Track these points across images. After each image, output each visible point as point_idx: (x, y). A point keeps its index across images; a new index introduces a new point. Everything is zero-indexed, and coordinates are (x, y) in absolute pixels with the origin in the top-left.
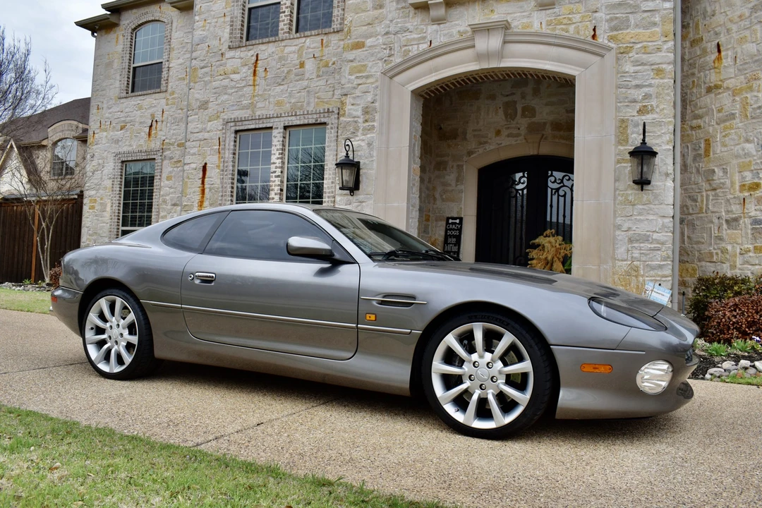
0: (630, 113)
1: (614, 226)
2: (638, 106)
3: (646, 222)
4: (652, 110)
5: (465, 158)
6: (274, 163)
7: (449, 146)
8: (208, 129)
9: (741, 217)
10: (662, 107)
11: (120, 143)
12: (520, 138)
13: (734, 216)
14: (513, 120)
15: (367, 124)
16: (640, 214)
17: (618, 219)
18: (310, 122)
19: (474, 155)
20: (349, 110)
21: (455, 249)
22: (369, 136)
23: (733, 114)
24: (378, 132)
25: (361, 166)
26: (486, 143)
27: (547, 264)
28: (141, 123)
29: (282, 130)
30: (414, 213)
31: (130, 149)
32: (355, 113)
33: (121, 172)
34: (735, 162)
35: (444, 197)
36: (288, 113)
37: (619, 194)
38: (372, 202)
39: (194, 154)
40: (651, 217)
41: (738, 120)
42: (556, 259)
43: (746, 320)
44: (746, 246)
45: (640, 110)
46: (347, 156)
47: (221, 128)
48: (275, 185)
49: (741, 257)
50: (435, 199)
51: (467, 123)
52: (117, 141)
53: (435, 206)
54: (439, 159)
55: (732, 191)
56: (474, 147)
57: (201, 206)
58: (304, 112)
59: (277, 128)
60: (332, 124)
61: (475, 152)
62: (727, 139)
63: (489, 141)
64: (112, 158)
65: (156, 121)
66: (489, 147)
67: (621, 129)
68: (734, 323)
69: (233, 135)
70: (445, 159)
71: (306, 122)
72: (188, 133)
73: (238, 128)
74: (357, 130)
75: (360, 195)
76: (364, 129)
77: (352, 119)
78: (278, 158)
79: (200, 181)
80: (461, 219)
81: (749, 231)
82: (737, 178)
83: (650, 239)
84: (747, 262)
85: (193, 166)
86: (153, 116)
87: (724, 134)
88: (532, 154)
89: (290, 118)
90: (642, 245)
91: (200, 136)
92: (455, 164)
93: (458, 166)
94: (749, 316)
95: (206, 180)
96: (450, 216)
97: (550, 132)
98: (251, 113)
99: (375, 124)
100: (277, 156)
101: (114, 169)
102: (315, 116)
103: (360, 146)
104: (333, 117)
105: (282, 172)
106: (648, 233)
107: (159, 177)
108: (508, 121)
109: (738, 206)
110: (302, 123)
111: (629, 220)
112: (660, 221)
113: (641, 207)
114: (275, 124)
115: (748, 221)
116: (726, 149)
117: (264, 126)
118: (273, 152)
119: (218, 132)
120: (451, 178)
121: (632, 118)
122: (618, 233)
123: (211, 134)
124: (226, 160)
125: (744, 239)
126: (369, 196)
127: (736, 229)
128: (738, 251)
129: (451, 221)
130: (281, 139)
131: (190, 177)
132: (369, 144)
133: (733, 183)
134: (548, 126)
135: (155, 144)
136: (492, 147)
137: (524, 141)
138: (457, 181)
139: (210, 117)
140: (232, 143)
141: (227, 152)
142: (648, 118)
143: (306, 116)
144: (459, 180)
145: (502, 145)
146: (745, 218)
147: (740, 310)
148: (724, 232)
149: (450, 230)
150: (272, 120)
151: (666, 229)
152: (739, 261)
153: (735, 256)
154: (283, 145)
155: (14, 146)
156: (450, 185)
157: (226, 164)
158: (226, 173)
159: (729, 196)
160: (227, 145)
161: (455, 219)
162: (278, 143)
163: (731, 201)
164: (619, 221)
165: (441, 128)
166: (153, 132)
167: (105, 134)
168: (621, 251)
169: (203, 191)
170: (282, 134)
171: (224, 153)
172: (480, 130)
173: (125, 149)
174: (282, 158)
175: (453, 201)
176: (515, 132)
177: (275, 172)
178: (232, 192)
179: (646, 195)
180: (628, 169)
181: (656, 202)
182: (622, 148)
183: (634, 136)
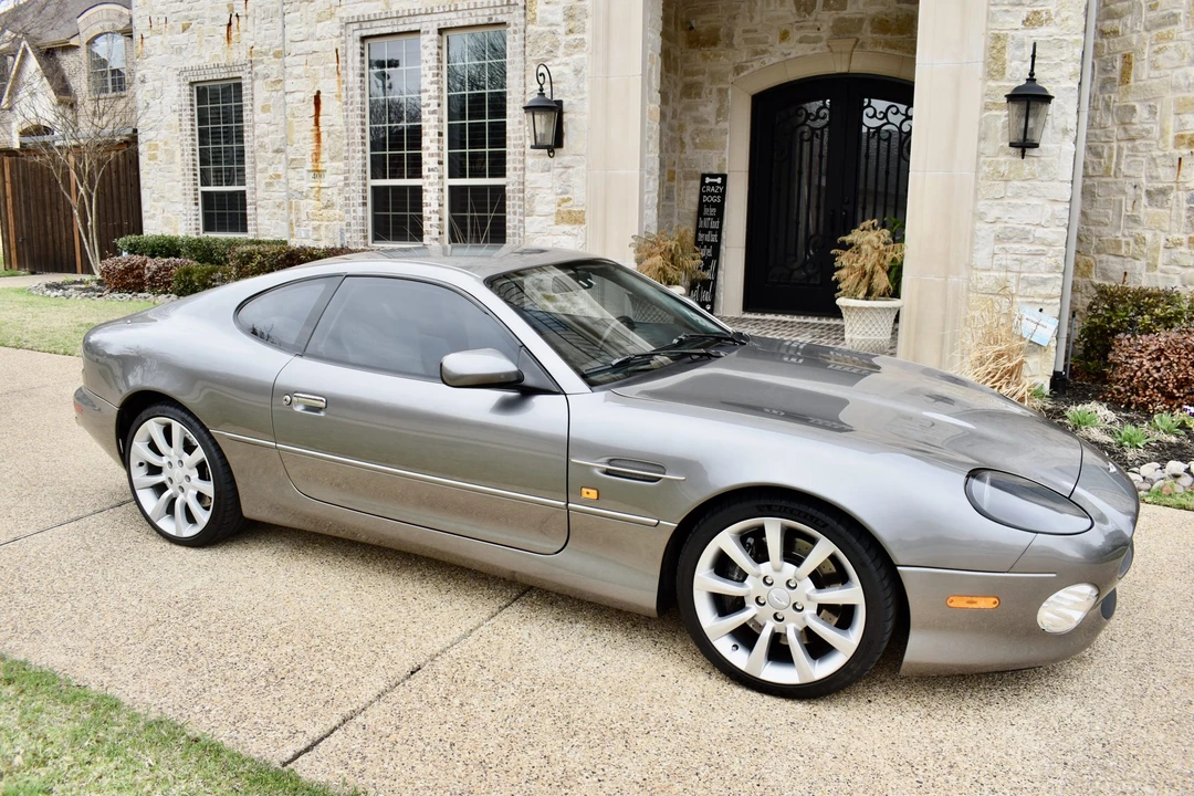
0: (1012, 22)
1: (974, 214)
3: (1026, 209)
4: (1049, 19)
5: (731, 78)
6: (426, 91)
7: (705, 58)
8: (318, 36)
9: (1172, 188)
10: (1064, 14)
11: (184, 53)
12: (819, 45)
13: (1160, 185)
14: (809, 14)
15: (572, 37)
16: (1017, 196)
17: (982, 202)
18: (480, 22)
19: (745, 73)
20: (542, 12)
21: (715, 225)
22: (575, 57)
23: (1174, 15)
24: (590, 51)
25: (565, 108)
26: (764, 52)
27: (864, 274)
28: (213, 19)
29: (436, 36)
30: (651, 183)
31: (201, 62)
32: (552, 19)
33: (191, 100)
34: (1170, 97)
35: (697, 141)
36: (444, 7)
37: (984, 163)
38: (583, 167)
39: (299, 77)
40: (1034, 201)
41: (1181, 26)
42: (878, 267)
43: (1175, 377)
44: (1176, 236)
45: (1028, 19)
46: (541, 93)
47: (338, 33)
48: (430, 127)
49: (1167, 252)
50: (683, 144)
51: (735, 18)
52: (179, 50)
53: (683, 156)
54: (689, 79)
55: (1161, 145)
56: (744, 59)
57: (316, 160)
58: (469, 4)
59: (428, 32)
60: (516, 25)
61: (747, 68)
62: (1160, 56)
63: (770, 49)
64: (176, 78)
65: (237, 16)
66: (769, 60)
67: (995, 51)
68: (1155, 379)
69: (358, 44)
70: (699, 78)
71: (473, 22)
72: (287, 42)
73: (365, 33)
74: (557, 47)
75: (564, 155)
76: (568, 46)
77: (548, 28)
78: (432, 83)
79: (312, 121)
80: (724, 177)
81: (1184, 213)
82: (1171, 124)
83: (1030, 236)
84: (1176, 262)
85: (300, 96)
86: (231, 7)
87: (1156, 48)
88: (838, 71)
89: (447, 16)
90: (1016, 246)
91: (307, 46)
92: (715, 88)
93: (720, 90)
94: (1180, 371)
95: (321, 118)
96: (706, 172)
97: (870, 35)
98: (384, 6)
99: (587, 37)
100: (430, 78)
101: (179, 96)
102: (487, 12)
103: (561, 74)
104: (516, 13)
105: (439, 105)
106: (1028, 228)
107: (250, 107)
108: (800, 16)
109: (1169, 170)
110: (466, 23)
111: (999, 205)
112: (1049, 208)
113: (1017, 183)
114: (424, 25)
115: (1183, 196)
116: (1156, 73)
117: (406, 28)
118: (423, 73)
119: (335, 40)
120: (708, 109)
121: (1013, 33)
122: (979, 225)
123: (323, 43)
124: (350, 85)
125: (1174, 224)
126: (578, 158)
127: (1162, 207)
128: (1163, 242)
129: (708, 180)
130: (435, 51)
131: (296, 114)
132: (577, 72)
133: (1163, 132)
134: (866, 26)
135: (239, 54)
136: (774, 60)
137: (827, 49)
138: (718, 115)
139: (319, 15)
140: (358, 58)
141: (350, 72)
142: (1039, 34)
143: (473, 12)
144: (721, 113)
145: (791, 56)
146: (1178, 189)
147: (1167, 358)
148: (1142, 210)
149: (707, 194)
150: (419, 19)
151: (1057, 222)
152: (1162, 258)
153: (1156, 250)
154: (439, 61)
155: (29, 49)
156: (706, 121)
157: (350, 93)
158: (351, 108)
159: (1155, 153)
160: (349, 61)
161: (715, 176)
162: (430, 57)
163: (1158, 161)
164: (982, 206)
165: (692, 28)
166: (234, 34)
167: (159, 38)
168: (982, 256)
169: (318, 136)
170: (435, 43)
171: (347, 75)
172: (756, 31)
173: (194, 63)
174: (438, 83)
175: (711, 147)
176: (813, 34)
177: (428, 105)
178: (362, 138)
179: (1029, 165)
180: (1002, 121)
181: (1045, 177)
182: (994, 84)
183: (1014, 64)
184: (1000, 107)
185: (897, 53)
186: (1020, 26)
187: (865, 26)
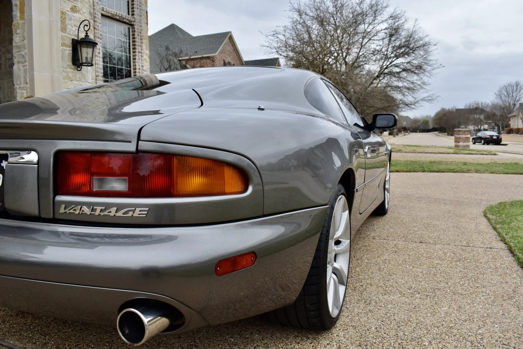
0: (67, 7)
2: (71, 5)
4: (79, 10)
37: (63, 71)
45: (72, 8)
67: (63, 19)
121: (68, 12)
142: (76, 16)
179: (78, 74)
180: (68, 52)
181: (83, 80)
182: (64, 34)
183: (69, 27)
184: (66, 46)
186: (70, 10)
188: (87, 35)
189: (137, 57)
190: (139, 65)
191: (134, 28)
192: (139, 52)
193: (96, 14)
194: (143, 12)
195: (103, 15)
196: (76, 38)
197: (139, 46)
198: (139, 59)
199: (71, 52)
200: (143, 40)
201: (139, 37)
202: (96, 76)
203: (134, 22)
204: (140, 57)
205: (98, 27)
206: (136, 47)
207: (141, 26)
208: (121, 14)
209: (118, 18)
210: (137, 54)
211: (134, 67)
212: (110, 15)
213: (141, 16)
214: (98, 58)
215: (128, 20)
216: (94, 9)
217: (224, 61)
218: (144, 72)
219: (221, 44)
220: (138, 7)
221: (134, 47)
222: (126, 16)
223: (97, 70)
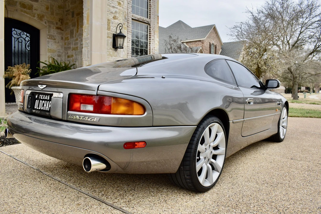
2: (113, 15)
10: (120, 18)
37: (108, 51)
45: (114, 17)
67: (108, 23)
97: (19, 8)
113: (114, 57)
121: (111, 20)
179: (116, 53)
180: (110, 41)
181: (118, 56)
182: (109, 32)
183: (112, 27)
184: (110, 37)
185: (28, 15)
186: (112, 18)
187: (17, 4)
188: (121, 32)
189: (151, 43)
190: (152, 47)
191: (150, 26)
192: (153, 40)
193: (129, 19)
194: (156, 16)
195: (132, 19)
196: (115, 34)
197: (153, 36)
198: (153, 44)
199: (112, 41)
200: (156, 33)
201: (153, 31)
202: (128, 53)
203: (150, 22)
204: (153, 42)
205: (130, 25)
206: (151, 36)
207: (154, 25)
208: (143, 18)
209: (141, 20)
210: (151, 40)
211: (150, 48)
212: (137, 19)
213: (154, 19)
214: (129, 43)
215: (147, 21)
216: (128, 16)
217: (210, 43)
218: (155, 51)
219: (208, 33)
220: (153, 14)
221: (150, 37)
222: (146, 19)
223: (128, 50)
